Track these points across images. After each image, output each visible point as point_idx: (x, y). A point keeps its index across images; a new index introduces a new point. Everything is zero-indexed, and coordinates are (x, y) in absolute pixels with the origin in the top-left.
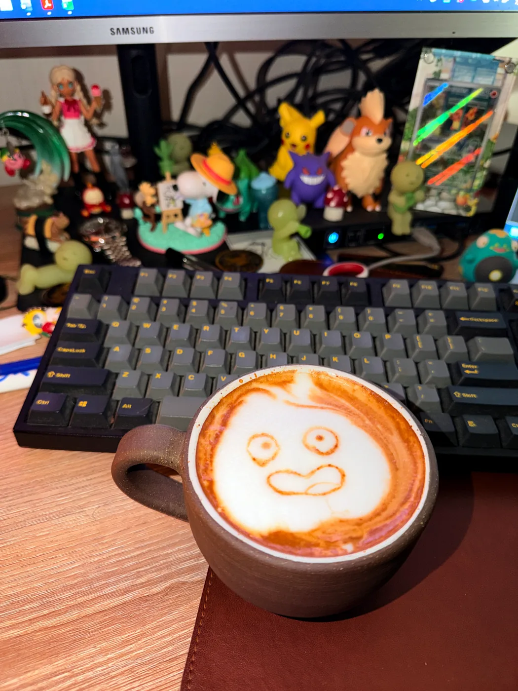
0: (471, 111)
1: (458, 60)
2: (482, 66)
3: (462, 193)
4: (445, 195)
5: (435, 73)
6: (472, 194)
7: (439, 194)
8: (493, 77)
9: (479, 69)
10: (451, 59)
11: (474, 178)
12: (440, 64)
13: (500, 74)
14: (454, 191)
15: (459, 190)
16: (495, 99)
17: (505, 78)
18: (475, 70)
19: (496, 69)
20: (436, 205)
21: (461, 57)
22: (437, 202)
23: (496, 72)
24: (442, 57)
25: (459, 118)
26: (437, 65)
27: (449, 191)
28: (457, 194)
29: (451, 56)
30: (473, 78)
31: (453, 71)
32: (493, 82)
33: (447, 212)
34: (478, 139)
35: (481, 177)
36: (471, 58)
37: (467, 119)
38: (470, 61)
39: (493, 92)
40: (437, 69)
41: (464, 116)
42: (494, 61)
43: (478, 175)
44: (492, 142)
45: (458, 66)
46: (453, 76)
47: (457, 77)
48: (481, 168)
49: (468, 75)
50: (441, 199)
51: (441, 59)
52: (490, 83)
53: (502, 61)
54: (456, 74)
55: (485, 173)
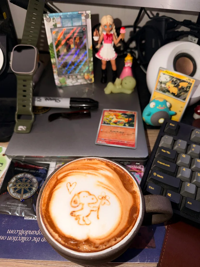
0: (77, 39)
1: (62, 17)
3: (86, 74)
4: (79, 77)
5: (54, 25)
6: (90, 73)
7: (76, 77)
8: (81, 22)
9: (73, 19)
10: (59, 17)
11: (89, 67)
12: (54, 21)
13: (84, 19)
14: (82, 74)
15: (84, 73)
16: (85, 31)
17: (86, 21)
18: (72, 20)
19: (81, 18)
20: (77, 82)
21: (63, 15)
22: (77, 80)
23: (81, 19)
24: (54, 17)
25: (73, 43)
26: (53, 21)
27: (80, 75)
28: (84, 75)
29: (58, 16)
30: (72, 24)
31: (62, 22)
33: (82, 83)
34: (85, 50)
37: (76, 43)
38: (68, 16)
39: (83, 29)
40: (54, 23)
41: (74, 42)
42: (79, 14)
43: (90, 65)
44: (91, 50)
45: (63, 20)
46: (63, 25)
47: (65, 25)
48: (90, 61)
49: (69, 23)
50: (78, 79)
51: (54, 18)
52: (81, 25)
53: (82, 14)
54: (64, 24)
55: (92, 63)
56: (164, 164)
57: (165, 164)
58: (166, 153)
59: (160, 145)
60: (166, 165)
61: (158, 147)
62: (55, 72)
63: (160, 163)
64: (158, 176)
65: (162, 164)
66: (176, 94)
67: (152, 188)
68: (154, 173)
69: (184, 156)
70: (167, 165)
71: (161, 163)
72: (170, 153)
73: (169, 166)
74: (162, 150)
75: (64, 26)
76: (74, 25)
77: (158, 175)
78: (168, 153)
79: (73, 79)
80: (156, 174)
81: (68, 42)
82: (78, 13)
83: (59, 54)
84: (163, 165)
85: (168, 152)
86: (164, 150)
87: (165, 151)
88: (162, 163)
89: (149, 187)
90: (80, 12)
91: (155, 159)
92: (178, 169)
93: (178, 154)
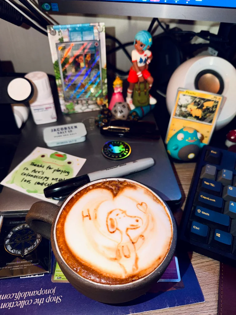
0: (88, 56)
1: (70, 29)
2: (85, 31)
3: (98, 99)
4: (90, 102)
5: (60, 39)
6: (104, 98)
7: (87, 102)
8: (93, 36)
9: (83, 32)
10: (66, 30)
11: (102, 90)
12: (60, 34)
13: (96, 33)
14: (94, 99)
15: (97, 98)
16: (98, 47)
17: (99, 35)
18: (82, 33)
19: (93, 31)
20: (88, 108)
21: (71, 27)
22: (87, 106)
23: (93, 33)
24: (60, 29)
25: (83, 61)
26: (59, 35)
27: (92, 100)
28: (96, 99)
29: (65, 28)
30: (82, 38)
31: (70, 36)
32: (94, 38)
33: (94, 110)
34: (97, 70)
35: (105, 88)
36: (77, 27)
37: (87, 60)
38: (77, 29)
39: (95, 44)
40: (60, 37)
43: (104, 88)
44: (104, 70)
45: (71, 33)
46: (70, 39)
47: (73, 39)
48: (104, 83)
49: (79, 36)
50: (89, 105)
51: (60, 31)
52: (93, 39)
53: (95, 26)
54: (72, 37)
55: (106, 86)
56: (208, 199)
57: (210, 198)
58: (210, 185)
59: (201, 177)
61: (199, 178)
62: (61, 96)
63: (204, 197)
65: (206, 199)
66: (200, 117)
67: (197, 228)
68: (198, 210)
70: (212, 200)
72: (214, 186)
73: (214, 201)
74: (205, 182)
75: (72, 41)
76: (84, 39)
77: (202, 212)
78: (213, 186)
79: (83, 105)
80: (200, 211)
81: (77, 59)
82: (90, 26)
83: (66, 74)
85: (211, 184)
86: (207, 182)
87: (208, 184)
88: (207, 197)
90: (92, 24)
91: (196, 193)
92: (224, 204)
93: (223, 186)
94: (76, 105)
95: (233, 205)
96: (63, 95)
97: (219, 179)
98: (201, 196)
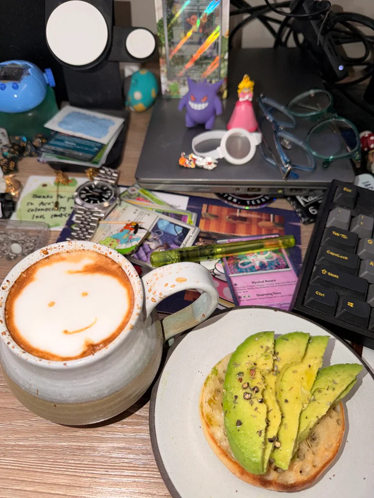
11: (220, 69)
35: (224, 67)
43: (222, 66)
44: (225, 39)
48: (222, 60)
55: (226, 63)
56: (338, 255)
57: (340, 255)
58: (340, 237)
59: (328, 225)
60: (341, 257)
61: (325, 228)
62: (163, 71)
63: (331, 253)
64: (329, 274)
65: (334, 256)
67: (321, 294)
68: (323, 271)
69: (370, 242)
70: (343, 257)
71: (333, 254)
72: (346, 238)
73: (346, 258)
74: (334, 232)
78: (344, 238)
80: (326, 272)
81: (188, 19)
83: (172, 40)
84: (337, 257)
85: (343, 235)
86: (337, 232)
87: (338, 234)
88: (335, 253)
89: (316, 292)
91: (320, 248)
92: (360, 263)
93: (359, 239)
94: (182, 86)
95: (373, 265)
96: (165, 70)
97: (354, 230)
98: (328, 252)
